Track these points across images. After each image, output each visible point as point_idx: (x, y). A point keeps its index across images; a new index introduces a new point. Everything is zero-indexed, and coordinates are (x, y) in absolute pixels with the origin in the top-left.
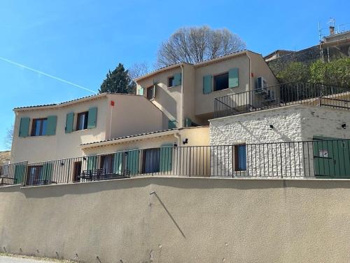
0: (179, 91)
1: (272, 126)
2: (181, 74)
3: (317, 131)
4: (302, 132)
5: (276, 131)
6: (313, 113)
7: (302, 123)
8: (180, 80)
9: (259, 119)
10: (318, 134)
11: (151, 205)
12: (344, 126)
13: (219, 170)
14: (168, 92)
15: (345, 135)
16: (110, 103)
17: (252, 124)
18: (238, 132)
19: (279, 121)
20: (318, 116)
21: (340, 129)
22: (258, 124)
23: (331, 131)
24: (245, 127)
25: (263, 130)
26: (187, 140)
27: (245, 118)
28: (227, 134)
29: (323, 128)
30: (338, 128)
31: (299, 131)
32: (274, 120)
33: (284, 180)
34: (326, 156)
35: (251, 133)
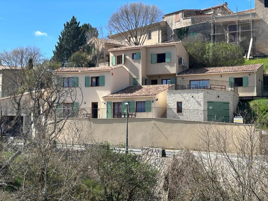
0: (139, 63)
1: (192, 97)
2: (140, 53)
3: (209, 99)
4: (204, 100)
5: (194, 98)
6: (208, 92)
7: (204, 96)
8: (140, 56)
9: (187, 93)
10: (209, 100)
11: (153, 127)
12: (218, 97)
13: (171, 112)
14: (132, 62)
15: (218, 100)
16: (111, 74)
17: (185, 95)
18: (179, 97)
19: (195, 95)
20: (209, 93)
21: (217, 98)
22: (187, 95)
23: (214, 99)
24: (182, 96)
25: (189, 97)
26: (157, 99)
27: (182, 92)
28: (174, 98)
29: (211, 98)
30: (216, 98)
31: (203, 99)
32: (194, 94)
33: (200, 122)
34: (212, 108)
35: (184, 98)
